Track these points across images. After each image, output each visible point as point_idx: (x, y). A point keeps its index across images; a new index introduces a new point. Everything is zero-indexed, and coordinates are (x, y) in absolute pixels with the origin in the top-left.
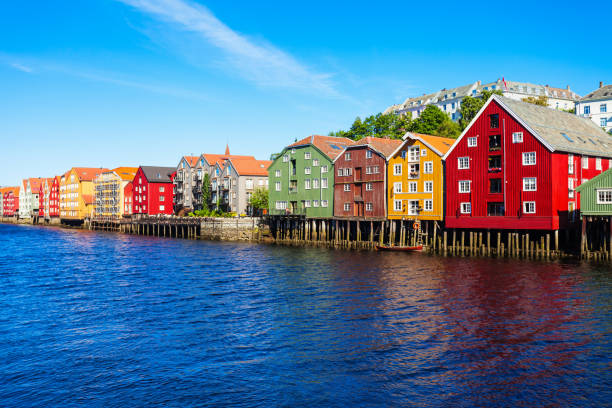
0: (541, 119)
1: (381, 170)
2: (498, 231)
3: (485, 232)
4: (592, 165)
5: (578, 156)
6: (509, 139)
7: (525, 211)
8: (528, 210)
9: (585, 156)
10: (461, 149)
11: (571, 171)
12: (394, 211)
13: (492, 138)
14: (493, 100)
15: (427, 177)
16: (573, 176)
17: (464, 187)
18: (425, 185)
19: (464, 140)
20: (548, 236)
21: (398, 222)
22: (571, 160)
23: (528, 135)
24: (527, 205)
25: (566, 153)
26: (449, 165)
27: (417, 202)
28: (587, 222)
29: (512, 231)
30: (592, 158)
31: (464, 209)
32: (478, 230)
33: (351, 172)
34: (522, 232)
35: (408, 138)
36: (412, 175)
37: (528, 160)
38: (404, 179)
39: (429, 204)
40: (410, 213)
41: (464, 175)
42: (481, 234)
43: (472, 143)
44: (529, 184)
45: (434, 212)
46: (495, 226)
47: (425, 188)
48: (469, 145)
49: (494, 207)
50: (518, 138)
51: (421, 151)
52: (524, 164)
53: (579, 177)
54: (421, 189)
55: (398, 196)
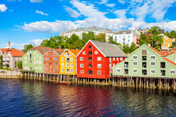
0: (102, 47)
1: (58, 59)
2: (91, 79)
3: (87, 79)
4: (116, 59)
5: (112, 58)
6: (94, 53)
7: (98, 73)
8: (99, 73)
9: (114, 57)
10: (81, 55)
11: (110, 62)
12: (62, 72)
13: (89, 52)
14: (90, 42)
15: (71, 62)
17: (82, 66)
18: (71, 65)
19: (82, 52)
20: (104, 81)
21: (63, 75)
22: (110, 59)
23: (99, 52)
24: (99, 72)
25: (109, 57)
26: (78, 58)
27: (68, 70)
28: (114, 77)
29: (95, 79)
30: (116, 57)
31: (82, 72)
32: (85, 78)
33: (49, 60)
34: (97, 79)
35: (66, 51)
36: (67, 61)
37: (99, 59)
38: (64, 62)
39: (72, 70)
40: (66, 73)
41: (82, 62)
42: (86, 80)
43: (84, 53)
44: (99, 65)
45: (74, 72)
46: (90, 77)
47: (71, 66)
48: (83, 54)
49: (91, 72)
50: (96, 53)
51: (70, 54)
52: (98, 60)
53: (112, 63)
54: (69, 66)
55: (63, 68)
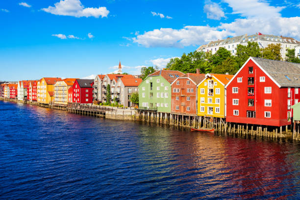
1: (194, 90)
2: (252, 125)
3: (245, 125)
5: (293, 88)
6: (258, 80)
7: (265, 116)
8: (267, 116)
9: (297, 87)
10: (234, 83)
11: (289, 96)
12: (201, 113)
13: (250, 78)
14: (250, 60)
15: (217, 96)
16: (290, 98)
17: (235, 102)
18: (216, 100)
19: (236, 79)
20: (277, 130)
21: (203, 117)
22: (289, 90)
23: (267, 78)
24: (267, 113)
25: (286, 88)
26: (229, 89)
27: (212, 108)
28: (296, 124)
29: (259, 126)
31: (236, 113)
32: (242, 124)
33: (179, 91)
34: (263, 127)
35: (208, 76)
36: (209, 94)
37: (268, 90)
38: (205, 96)
39: (218, 110)
40: (208, 113)
41: (235, 96)
42: (243, 126)
43: (240, 80)
44: (268, 102)
45: (221, 113)
46: (251, 123)
47: (216, 101)
48: (238, 82)
49: (251, 113)
50: (262, 80)
51: (214, 83)
52: (265, 93)
53: (293, 99)
54: (214, 102)
55: (202, 105)
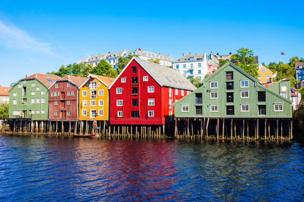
0: (156, 70)
1: (76, 93)
2: (136, 125)
3: (129, 126)
4: (180, 93)
5: (173, 89)
6: (142, 79)
7: (149, 116)
8: (150, 115)
9: (177, 88)
10: (118, 84)
11: (170, 96)
12: (82, 116)
13: (133, 78)
14: (134, 59)
15: (100, 98)
16: (171, 98)
17: (119, 103)
18: (99, 103)
19: (120, 78)
20: (160, 128)
21: (85, 122)
22: (170, 90)
23: (150, 77)
24: (150, 112)
25: (168, 87)
26: (112, 92)
27: (95, 111)
28: (178, 121)
29: (143, 126)
30: (180, 89)
31: (120, 114)
32: (126, 126)
33: (59, 95)
34: (147, 126)
35: (90, 77)
36: (93, 97)
37: (151, 90)
38: (88, 99)
39: (101, 112)
40: (91, 117)
41: (119, 97)
43: (123, 81)
44: (151, 102)
45: (104, 116)
48: (122, 82)
49: (135, 113)
50: (145, 79)
51: (97, 84)
52: (149, 92)
53: (174, 99)
54: (97, 104)
55: (85, 108)
